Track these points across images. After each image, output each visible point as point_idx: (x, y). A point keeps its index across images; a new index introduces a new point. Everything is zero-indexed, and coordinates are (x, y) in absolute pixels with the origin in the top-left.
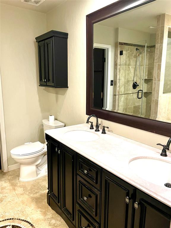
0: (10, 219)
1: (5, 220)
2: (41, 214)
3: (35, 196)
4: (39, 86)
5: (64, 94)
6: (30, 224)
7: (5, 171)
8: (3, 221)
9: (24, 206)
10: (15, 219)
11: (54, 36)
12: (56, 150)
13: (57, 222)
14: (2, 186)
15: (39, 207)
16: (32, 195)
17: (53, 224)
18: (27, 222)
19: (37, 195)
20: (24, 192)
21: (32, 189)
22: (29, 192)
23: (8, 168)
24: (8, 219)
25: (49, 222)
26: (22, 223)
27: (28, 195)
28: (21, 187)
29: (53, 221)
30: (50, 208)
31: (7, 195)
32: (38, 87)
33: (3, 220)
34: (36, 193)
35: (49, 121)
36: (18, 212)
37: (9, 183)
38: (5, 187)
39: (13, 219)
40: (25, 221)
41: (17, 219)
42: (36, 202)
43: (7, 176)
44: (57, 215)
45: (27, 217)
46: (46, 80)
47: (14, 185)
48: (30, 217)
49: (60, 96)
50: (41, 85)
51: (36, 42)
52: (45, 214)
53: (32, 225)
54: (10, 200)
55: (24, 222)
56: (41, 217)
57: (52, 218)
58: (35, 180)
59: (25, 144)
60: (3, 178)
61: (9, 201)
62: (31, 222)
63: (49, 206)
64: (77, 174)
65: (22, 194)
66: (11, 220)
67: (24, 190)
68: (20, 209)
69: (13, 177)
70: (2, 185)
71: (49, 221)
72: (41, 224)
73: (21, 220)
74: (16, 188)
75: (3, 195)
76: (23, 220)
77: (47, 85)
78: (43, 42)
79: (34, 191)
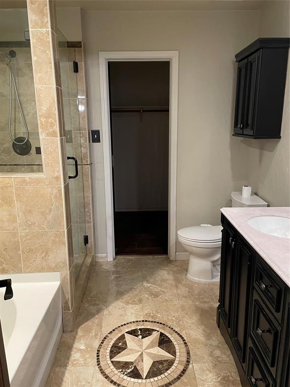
0: (161, 323)
1: (155, 322)
2: (203, 334)
3: (202, 305)
4: (233, 135)
5: (272, 150)
6: (184, 340)
7: (171, 258)
8: (152, 322)
9: (183, 313)
10: (167, 326)
11: (262, 48)
12: (230, 241)
13: (224, 356)
14: (163, 278)
15: (202, 324)
16: (197, 303)
17: (216, 355)
18: (181, 336)
19: (206, 306)
20: (189, 295)
21: (200, 295)
22: (195, 298)
23: (176, 255)
24: (158, 323)
25: (210, 350)
26: (173, 335)
27: (193, 302)
28: (186, 287)
29: (217, 353)
30: (219, 332)
31: (165, 291)
32: (231, 137)
33: (153, 320)
34: (205, 302)
35: (242, 195)
36: (173, 318)
37: (172, 275)
38: (167, 279)
39: (164, 324)
40: (179, 334)
41: (169, 327)
42: (200, 315)
43: (173, 266)
44: (226, 346)
45: (182, 330)
46: (242, 126)
47: (178, 281)
48: (187, 332)
49: (266, 153)
50: (236, 134)
51: (236, 62)
52: (208, 336)
53: (185, 343)
54: (168, 299)
55: (177, 335)
56: (202, 338)
57: (218, 347)
58: (209, 284)
59: (201, 225)
60: (167, 267)
61: (166, 300)
62: (185, 338)
63: (219, 327)
64: (254, 288)
65: (184, 297)
66: (161, 326)
67: (189, 292)
68: (176, 314)
69: (179, 270)
70: (164, 275)
71: (211, 348)
72: (199, 348)
73: (174, 331)
74: (179, 285)
75: (162, 289)
76: (176, 332)
77: (244, 133)
78: (246, 61)
79: (203, 298)
